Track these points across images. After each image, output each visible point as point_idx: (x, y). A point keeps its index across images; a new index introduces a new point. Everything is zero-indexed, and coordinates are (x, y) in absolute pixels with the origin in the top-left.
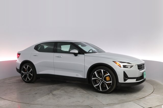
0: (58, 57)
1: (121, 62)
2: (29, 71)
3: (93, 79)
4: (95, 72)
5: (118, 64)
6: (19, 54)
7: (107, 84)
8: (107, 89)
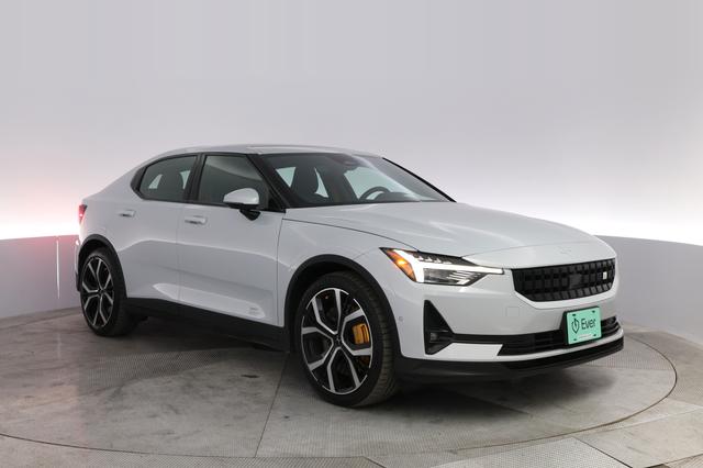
0: (192, 222)
1: (417, 254)
2: (103, 283)
3: (305, 331)
4: (314, 300)
5: (401, 263)
6: (83, 208)
7: (354, 358)
8: (354, 386)
